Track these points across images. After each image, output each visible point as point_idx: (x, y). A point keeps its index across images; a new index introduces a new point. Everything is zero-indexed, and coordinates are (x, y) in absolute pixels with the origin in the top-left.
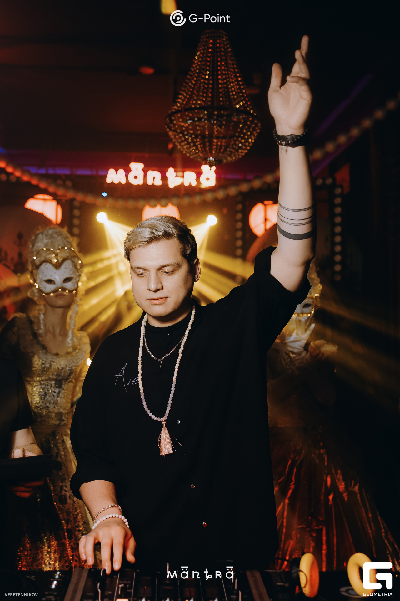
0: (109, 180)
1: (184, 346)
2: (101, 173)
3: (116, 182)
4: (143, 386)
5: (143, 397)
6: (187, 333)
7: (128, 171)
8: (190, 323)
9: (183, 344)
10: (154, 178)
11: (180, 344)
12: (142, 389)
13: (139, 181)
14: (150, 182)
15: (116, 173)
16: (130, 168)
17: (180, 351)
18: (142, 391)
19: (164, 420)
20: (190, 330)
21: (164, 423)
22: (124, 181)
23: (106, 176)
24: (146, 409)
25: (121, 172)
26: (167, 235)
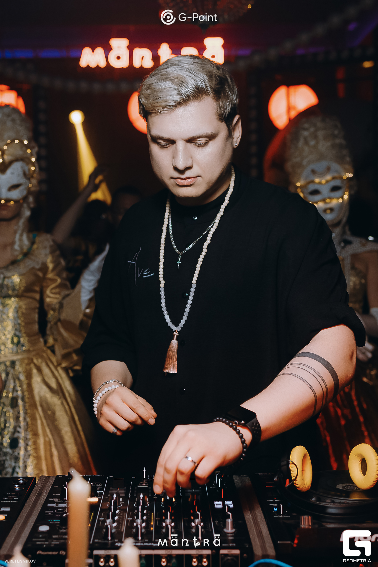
0: (83, 63)
1: (212, 239)
2: (73, 54)
3: (93, 65)
4: (164, 278)
5: (162, 293)
6: (217, 221)
7: (108, 49)
8: (223, 207)
9: (210, 235)
10: (143, 58)
11: (206, 235)
12: (163, 282)
13: (123, 63)
14: (137, 64)
15: (93, 52)
16: (111, 46)
17: (206, 245)
18: (162, 285)
19: (177, 331)
20: (222, 217)
21: (176, 334)
22: (103, 64)
23: (78, 59)
24: (164, 309)
25: (100, 51)
26: (199, 93)
